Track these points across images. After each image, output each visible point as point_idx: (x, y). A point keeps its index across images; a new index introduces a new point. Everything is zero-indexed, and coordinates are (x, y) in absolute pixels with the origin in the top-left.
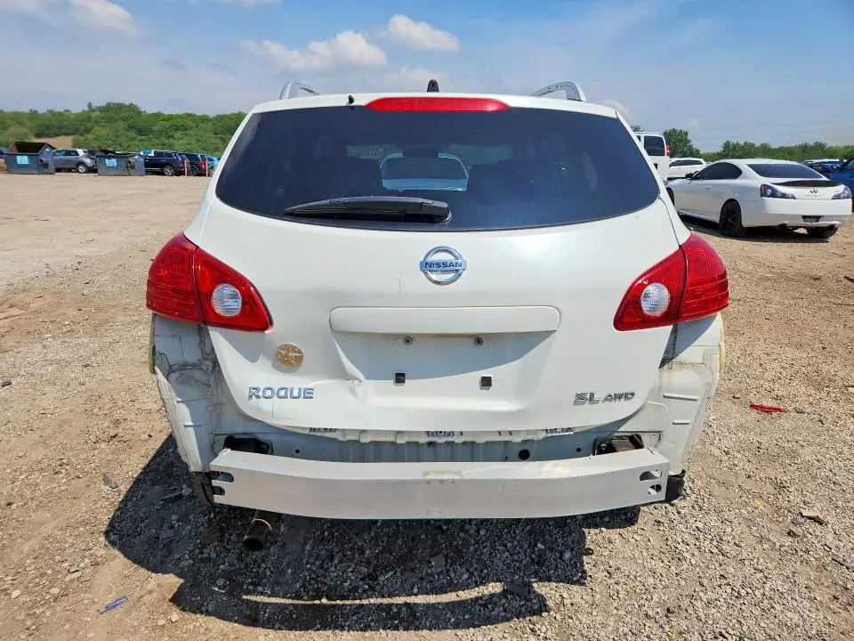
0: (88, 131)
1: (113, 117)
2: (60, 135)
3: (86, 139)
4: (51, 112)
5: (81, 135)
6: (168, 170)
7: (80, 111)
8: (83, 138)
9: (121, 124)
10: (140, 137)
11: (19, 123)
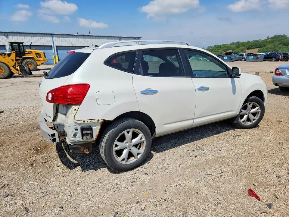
0: (265, 46)
1: (275, 41)
2: (255, 48)
3: (263, 49)
4: (254, 41)
5: (262, 48)
6: (273, 59)
7: (264, 39)
8: (262, 49)
9: (278, 43)
10: (283, 47)
11: (243, 45)
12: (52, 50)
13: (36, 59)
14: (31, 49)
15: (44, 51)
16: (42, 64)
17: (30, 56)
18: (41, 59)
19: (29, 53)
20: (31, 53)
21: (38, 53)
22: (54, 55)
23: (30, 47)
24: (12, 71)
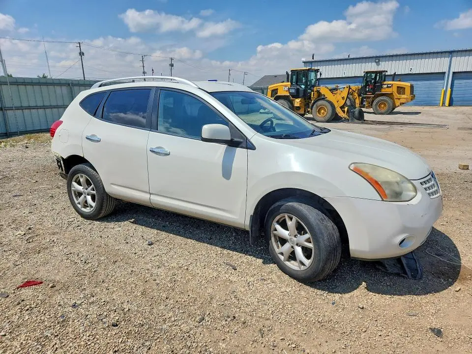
12: (443, 79)
13: (396, 95)
14: (393, 80)
15: (413, 83)
16: (402, 104)
17: (388, 91)
18: (403, 96)
19: (388, 87)
20: (390, 87)
21: (401, 86)
22: (444, 89)
23: (394, 77)
24: (338, 113)
